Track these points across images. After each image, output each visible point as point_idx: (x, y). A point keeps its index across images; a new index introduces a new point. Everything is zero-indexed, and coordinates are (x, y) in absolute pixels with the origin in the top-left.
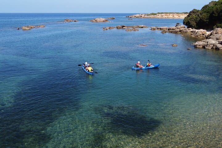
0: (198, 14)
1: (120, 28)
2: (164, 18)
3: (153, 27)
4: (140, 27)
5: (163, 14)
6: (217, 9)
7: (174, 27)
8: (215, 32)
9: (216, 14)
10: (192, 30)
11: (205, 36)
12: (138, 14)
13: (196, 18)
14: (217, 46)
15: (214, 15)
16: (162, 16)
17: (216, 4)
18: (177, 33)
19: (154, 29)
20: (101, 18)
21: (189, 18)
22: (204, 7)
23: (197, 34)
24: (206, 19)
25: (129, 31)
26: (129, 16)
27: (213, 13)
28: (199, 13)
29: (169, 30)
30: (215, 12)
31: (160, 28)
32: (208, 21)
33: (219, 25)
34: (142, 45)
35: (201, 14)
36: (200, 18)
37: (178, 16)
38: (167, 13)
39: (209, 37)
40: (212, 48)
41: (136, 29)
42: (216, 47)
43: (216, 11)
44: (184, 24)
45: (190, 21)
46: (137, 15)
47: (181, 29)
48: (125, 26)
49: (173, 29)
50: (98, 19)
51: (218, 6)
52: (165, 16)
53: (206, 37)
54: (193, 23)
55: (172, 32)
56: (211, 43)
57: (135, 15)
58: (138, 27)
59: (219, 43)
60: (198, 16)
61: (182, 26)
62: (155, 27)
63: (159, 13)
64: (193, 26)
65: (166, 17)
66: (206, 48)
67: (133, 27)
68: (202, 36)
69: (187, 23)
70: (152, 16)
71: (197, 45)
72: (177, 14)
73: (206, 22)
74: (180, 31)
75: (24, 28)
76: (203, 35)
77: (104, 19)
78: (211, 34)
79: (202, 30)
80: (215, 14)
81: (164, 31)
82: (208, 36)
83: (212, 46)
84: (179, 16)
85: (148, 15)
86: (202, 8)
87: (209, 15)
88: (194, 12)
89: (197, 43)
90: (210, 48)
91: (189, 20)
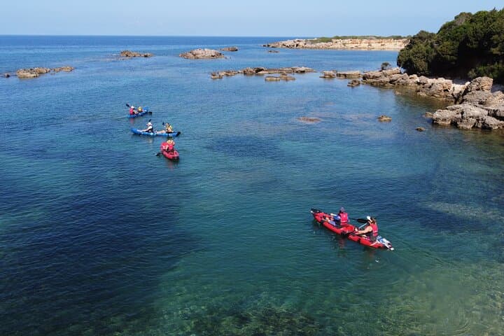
0: (431, 43)
1: (252, 74)
2: (349, 49)
3: (327, 72)
4: (297, 72)
5: (346, 40)
6: (475, 31)
7: (377, 73)
8: (475, 86)
9: (474, 42)
10: (418, 79)
11: (452, 94)
12: (291, 39)
13: (427, 52)
14: (487, 121)
15: (469, 45)
16: (344, 44)
17: (472, 21)
18: (384, 85)
19: (331, 77)
20: (206, 50)
21: (411, 51)
22: (444, 28)
23: (433, 90)
24: (450, 55)
25: (273, 80)
26: (269, 44)
27: (467, 39)
28: (433, 40)
29: (364, 78)
30: (472, 39)
31: (345, 75)
32: (455, 58)
33: (481, 68)
34: (307, 120)
35: (438, 42)
36: (436, 51)
37: (380, 44)
38: (356, 38)
39: (461, 99)
40: (474, 127)
41: (288, 75)
42: (483, 123)
43: (474, 37)
44: (400, 66)
45: (413, 59)
46: (289, 43)
47: (395, 77)
48: (262, 70)
49: (374, 77)
50: (200, 52)
51: (478, 25)
52: (350, 45)
53: (455, 98)
54: (422, 64)
55: (372, 84)
56: (472, 115)
57: (283, 42)
58: (294, 71)
59: (488, 115)
60: (432, 46)
61: (395, 70)
62: (332, 73)
63: (337, 38)
64: (421, 69)
65: (353, 46)
66: (461, 125)
67: (281, 72)
68: (443, 94)
69: (406, 62)
70: (323, 43)
71: (437, 119)
72: (378, 41)
73: (452, 60)
74: (391, 82)
75: (22, 73)
76: (445, 91)
77: (213, 52)
78: (466, 91)
79: (441, 80)
80: (472, 44)
81: (355, 81)
82: (459, 95)
83: (474, 120)
84: (382, 45)
85: (313, 42)
86: (441, 30)
87: (457, 45)
88: (422, 37)
89: (437, 115)
90: (469, 127)
91: (411, 57)
